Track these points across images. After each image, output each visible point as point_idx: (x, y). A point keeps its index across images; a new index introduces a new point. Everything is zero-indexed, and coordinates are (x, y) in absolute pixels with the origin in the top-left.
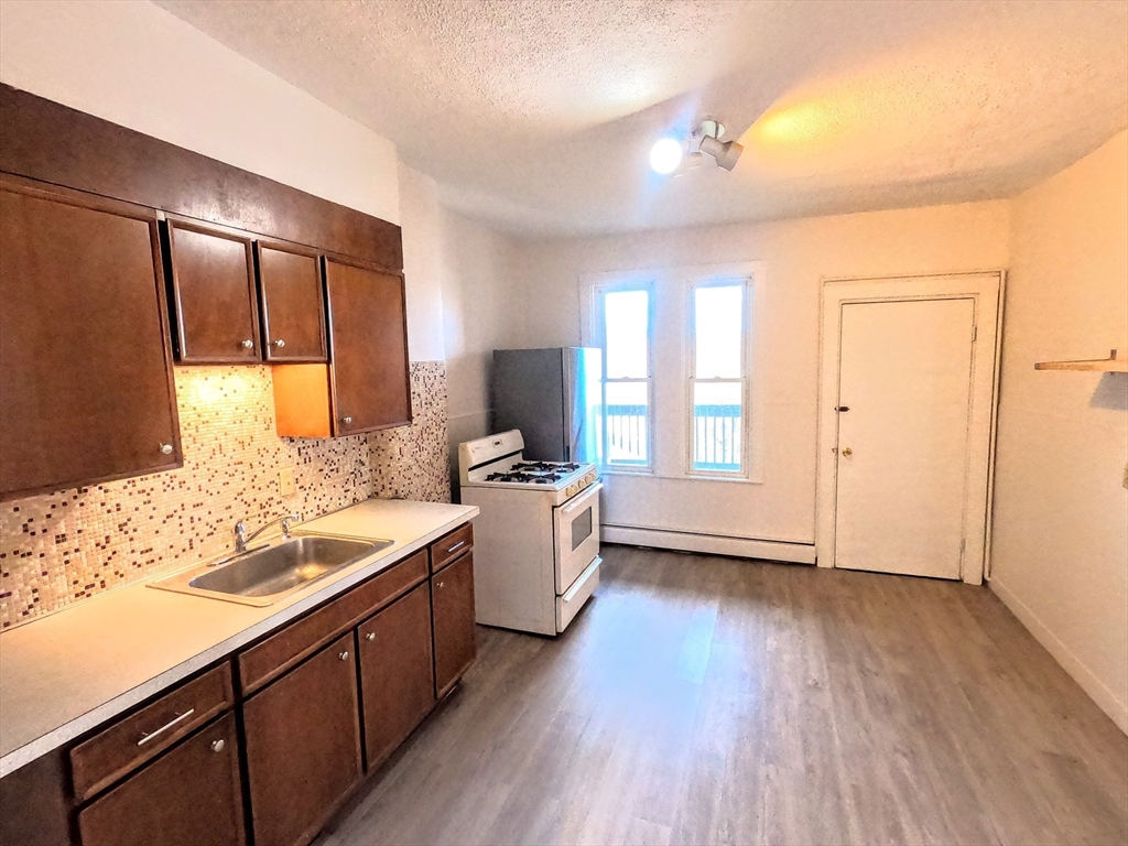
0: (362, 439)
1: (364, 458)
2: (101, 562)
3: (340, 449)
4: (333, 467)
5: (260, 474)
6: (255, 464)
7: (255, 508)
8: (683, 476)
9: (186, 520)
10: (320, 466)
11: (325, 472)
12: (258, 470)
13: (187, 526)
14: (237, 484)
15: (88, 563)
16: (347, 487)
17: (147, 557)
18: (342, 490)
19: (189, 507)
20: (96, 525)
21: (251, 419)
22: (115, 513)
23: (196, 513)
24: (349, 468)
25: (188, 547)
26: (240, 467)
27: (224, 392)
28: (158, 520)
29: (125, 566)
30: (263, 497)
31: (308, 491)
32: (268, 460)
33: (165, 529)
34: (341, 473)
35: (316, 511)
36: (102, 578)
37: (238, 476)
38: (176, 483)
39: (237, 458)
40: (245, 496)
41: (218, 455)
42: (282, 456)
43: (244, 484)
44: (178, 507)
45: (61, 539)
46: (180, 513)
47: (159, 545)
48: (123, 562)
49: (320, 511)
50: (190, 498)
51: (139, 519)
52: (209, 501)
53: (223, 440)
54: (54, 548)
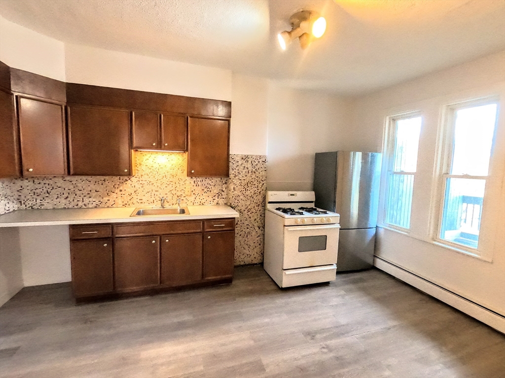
0: (224, 182)
1: (224, 189)
2: (129, 199)
3: (213, 184)
4: (208, 190)
5: (178, 186)
6: (177, 183)
7: (175, 196)
8: (429, 240)
9: (153, 194)
10: (203, 188)
11: (205, 191)
12: (178, 185)
13: (153, 196)
14: (169, 187)
15: (126, 198)
16: (214, 198)
17: (141, 201)
18: (212, 199)
19: (154, 191)
20: (129, 190)
21: (177, 169)
22: (133, 188)
23: (156, 193)
24: (216, 191)
25: (152, 202)
26: (171, 183)
27: (169, 160)
28: (145, 192)
29: (135, 202)
30: (179, 194)
31: (196, 195)
32: (182, 183)
33: (146, 195)
34: (212, 192)
35: (199, 203)
36: (129, 203)
37: (171, 186)
38: (151, 184)
39: (171, 180)
40: (172, 192)
41: (164, 178)
42: (187, 182)
43: (172, 188)
44: (151, 190)
45: (121, 191)
46: (151, 192)
47: (144, 199)
48: (134, 201)
49: (201, 204)
50: (154, 188)
51: (140, 190)
52: (160, 191)
53: (166, 174)
54: (119, 193)
